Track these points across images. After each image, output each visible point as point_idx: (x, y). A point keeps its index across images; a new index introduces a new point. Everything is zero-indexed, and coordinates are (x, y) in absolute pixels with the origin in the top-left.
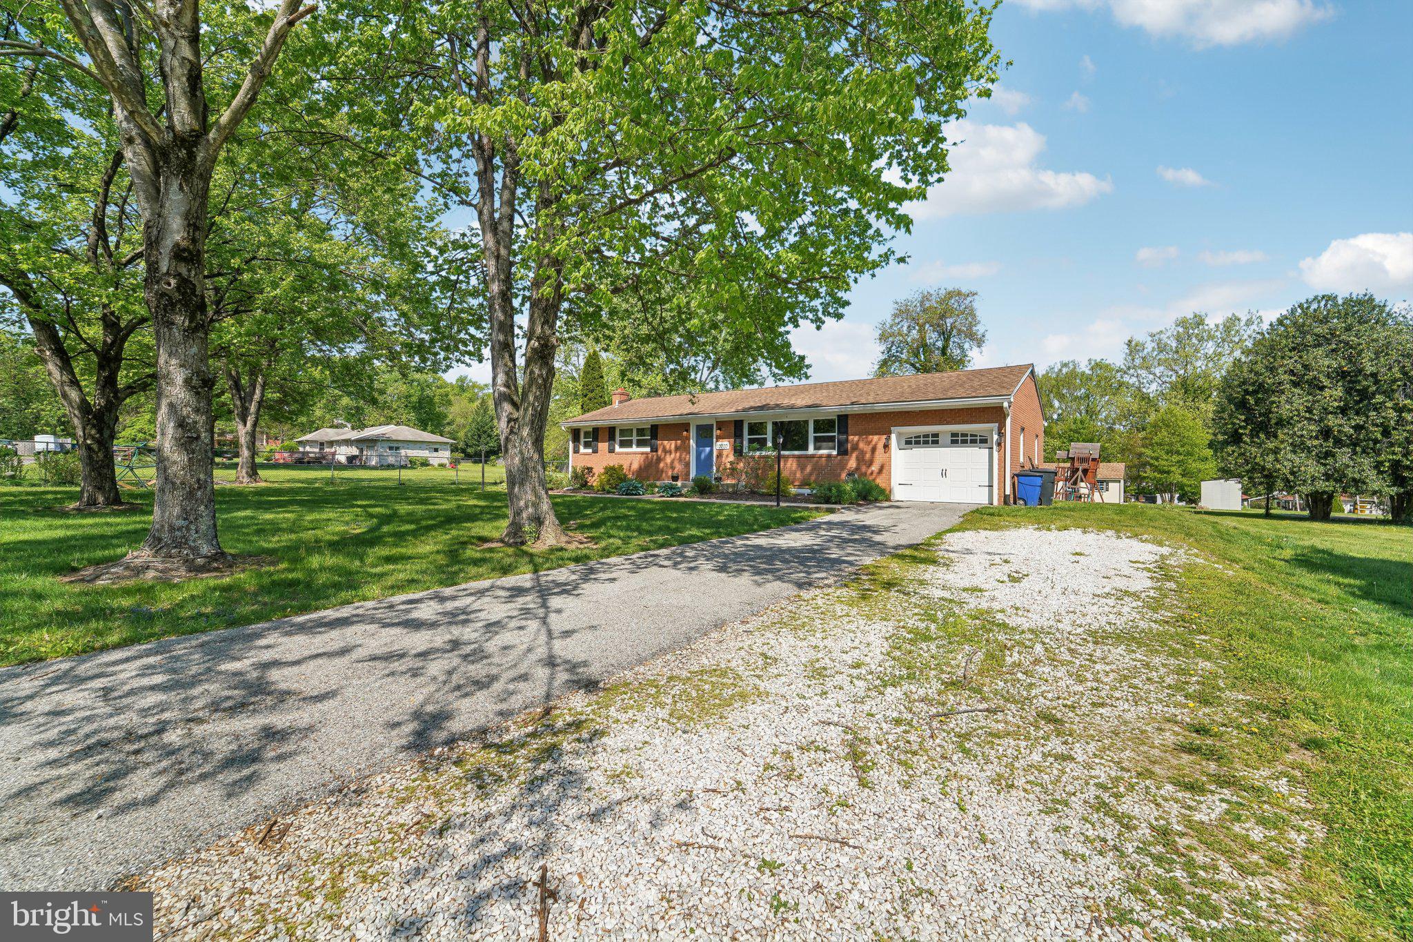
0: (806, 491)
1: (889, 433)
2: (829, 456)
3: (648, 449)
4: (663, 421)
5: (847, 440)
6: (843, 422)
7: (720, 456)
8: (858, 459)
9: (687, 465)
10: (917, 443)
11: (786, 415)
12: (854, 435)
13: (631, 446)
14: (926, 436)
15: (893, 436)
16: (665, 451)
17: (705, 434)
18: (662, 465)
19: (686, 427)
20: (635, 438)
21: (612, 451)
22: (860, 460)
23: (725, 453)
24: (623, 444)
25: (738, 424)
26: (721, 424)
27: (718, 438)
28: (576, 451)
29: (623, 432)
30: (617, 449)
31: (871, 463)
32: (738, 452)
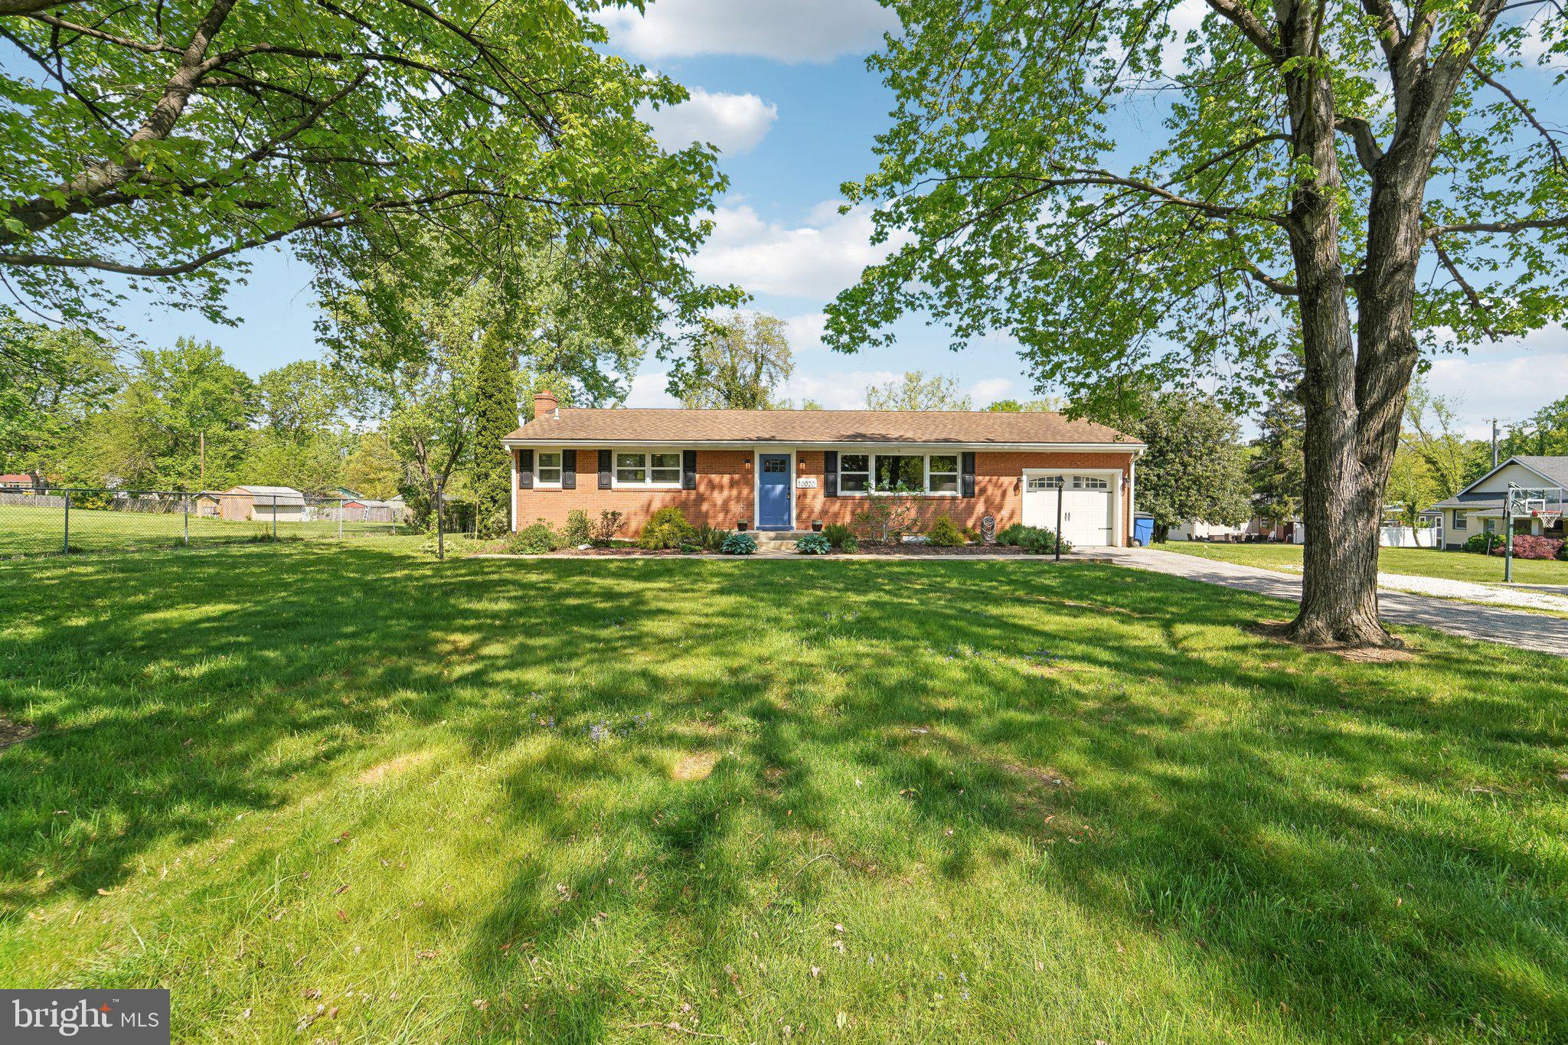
0: (922, 538)
1: (1021, 474)
2: (954, 498)
3: (678, 485)
4: (705, 445)
5: (974, 483)
6: (970, 460)
7: (803, 495)
8: (986, 502)
9: (751, 505)
10: (1042, 485)
11: (898, 449)
12: (984, 475)
13: (643, 480)
14: (1050, 479)
15: (1024, 478)
16: (712, 486)
17: (776, 466)
18: (705, 507)
19: (747, 456)
20: (648, 468)
21: (604, 486)
22: (989, 502)
23: (810, 493)
24: (622, 476)
25: (830, 457)
26: (803, 456)
27: (800, 473)
28: (525, 485)
29: (622, 459)
30: (615, 483)
31: (1000, 508)
32: (830, 492)
